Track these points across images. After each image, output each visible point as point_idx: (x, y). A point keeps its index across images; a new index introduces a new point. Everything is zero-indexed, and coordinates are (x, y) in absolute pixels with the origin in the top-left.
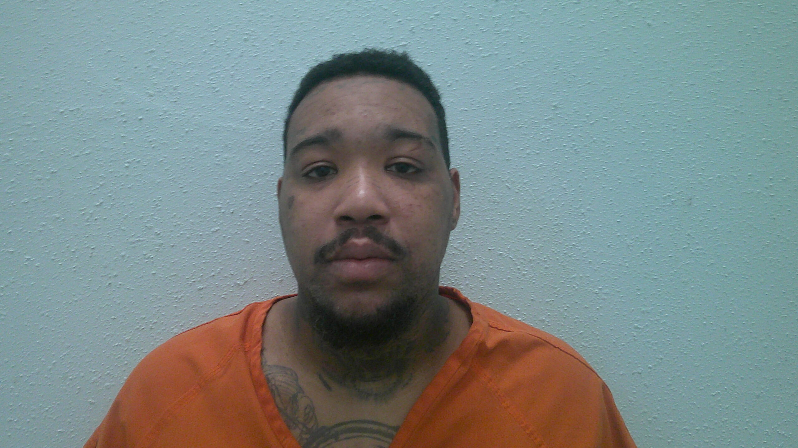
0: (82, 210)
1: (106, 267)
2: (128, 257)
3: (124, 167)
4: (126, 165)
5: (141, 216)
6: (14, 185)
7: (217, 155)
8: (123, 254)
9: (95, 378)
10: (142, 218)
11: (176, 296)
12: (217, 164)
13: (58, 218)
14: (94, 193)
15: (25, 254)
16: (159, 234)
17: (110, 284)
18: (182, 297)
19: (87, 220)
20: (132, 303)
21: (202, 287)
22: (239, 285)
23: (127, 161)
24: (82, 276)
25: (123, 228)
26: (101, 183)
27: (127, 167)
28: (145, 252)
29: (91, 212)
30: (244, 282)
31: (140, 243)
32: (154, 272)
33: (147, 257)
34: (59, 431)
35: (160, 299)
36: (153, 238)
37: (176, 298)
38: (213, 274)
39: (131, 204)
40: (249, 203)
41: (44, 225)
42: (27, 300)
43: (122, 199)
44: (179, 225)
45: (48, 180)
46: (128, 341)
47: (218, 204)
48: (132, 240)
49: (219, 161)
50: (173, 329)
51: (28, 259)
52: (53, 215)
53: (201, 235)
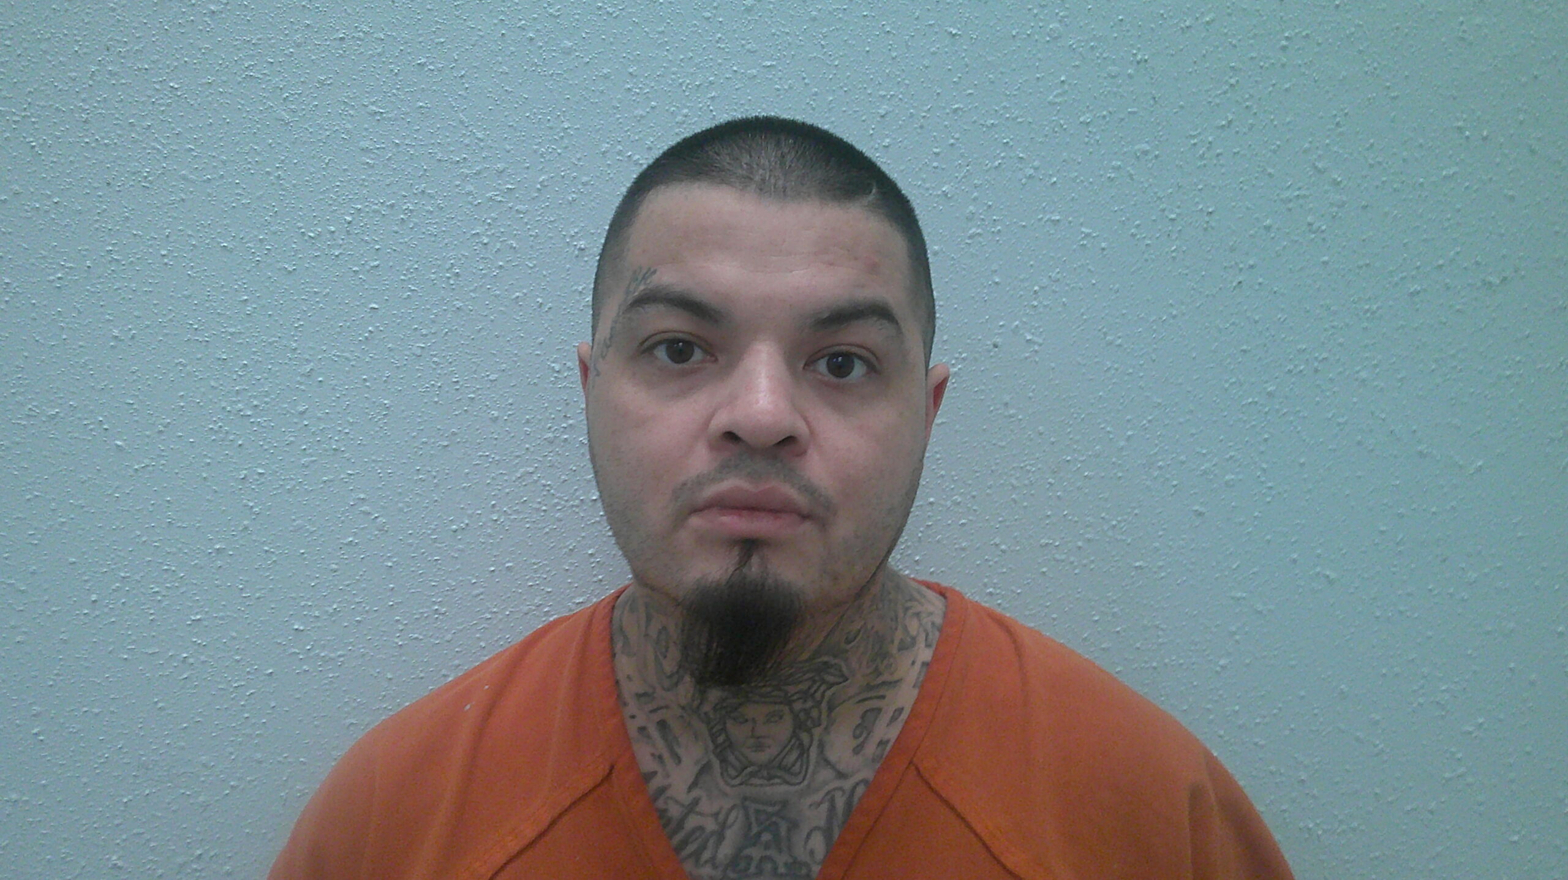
0: (1194, 137)
1: (1232, 249)
2: (1278, 229)
3: (1278, 46)
4: (1284, 43)
5: (1307, 145)
6: (1066, 87)
7: (1461, 19)
8: (1268, 222)
9: (1207, 465)
10: (1306, 151)
11: (1367, 307)
12: (1462, 39)
13: (1145, 153)
14: (1218, 101)
15: (1082, 225)
16: (1339, 183)
17: (1240, 283)
18: (1378, 308)
19: (1202, 157)
20: (1282, 320)
21: (1419, 288)
22: (1490, 283)
23: (1287, 35)
24: (1188, 268)
25: (1270, 170)
26: (1233, 81)
27: (1284, 48)
28: (1309, 219)
29: (1210, 139)
30: (1501, 278)
31: (1301, 201)
32: (1326, 258)
33: (1314, 227)
34: (1137, 564)
35: (1335, 313)
36: (1326, 192)
37: (1368, 310)
38: (1441, 262)
39: (1289, 123)
40: (1521, 117)
41: (1119, 168)
42: (1083, 314)
43: (1271, 113)
44: (1380, 163)
45: (1130, 76)
46: (1270, 395)
47: (1458, 120)
48: (1287, 194)
49: (1464, 31)
50: (1358, 372)
51: (1087, 235)
52: (1137, 147)
53: (1421, 184)
